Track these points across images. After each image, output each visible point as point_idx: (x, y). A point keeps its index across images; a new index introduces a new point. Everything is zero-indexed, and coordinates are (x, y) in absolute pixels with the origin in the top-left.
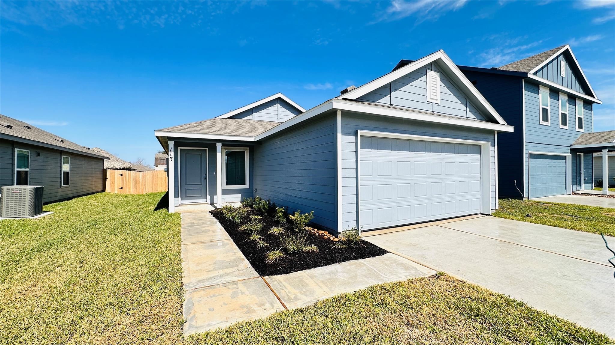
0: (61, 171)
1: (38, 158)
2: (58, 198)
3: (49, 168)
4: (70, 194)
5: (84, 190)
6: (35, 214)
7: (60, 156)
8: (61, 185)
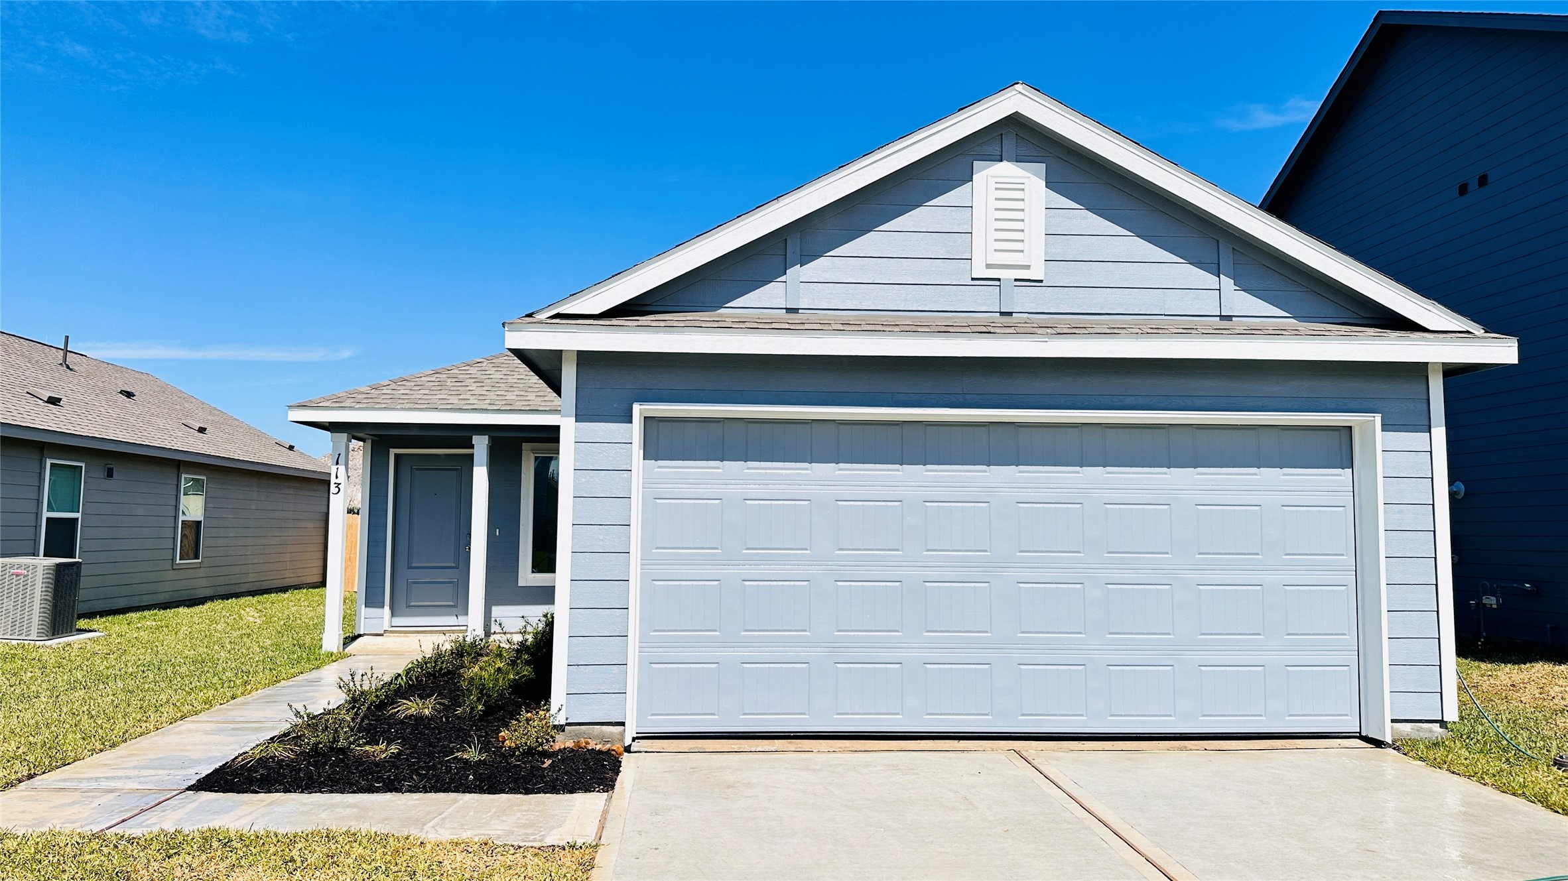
0: (176, 518)
1: (109, 484)
2: (161, 598)
3: (140, 511)
4: (202, 586)
5: (252, 577)
6: (53, 635)
7: (176, 475)
8: (173, 560)
